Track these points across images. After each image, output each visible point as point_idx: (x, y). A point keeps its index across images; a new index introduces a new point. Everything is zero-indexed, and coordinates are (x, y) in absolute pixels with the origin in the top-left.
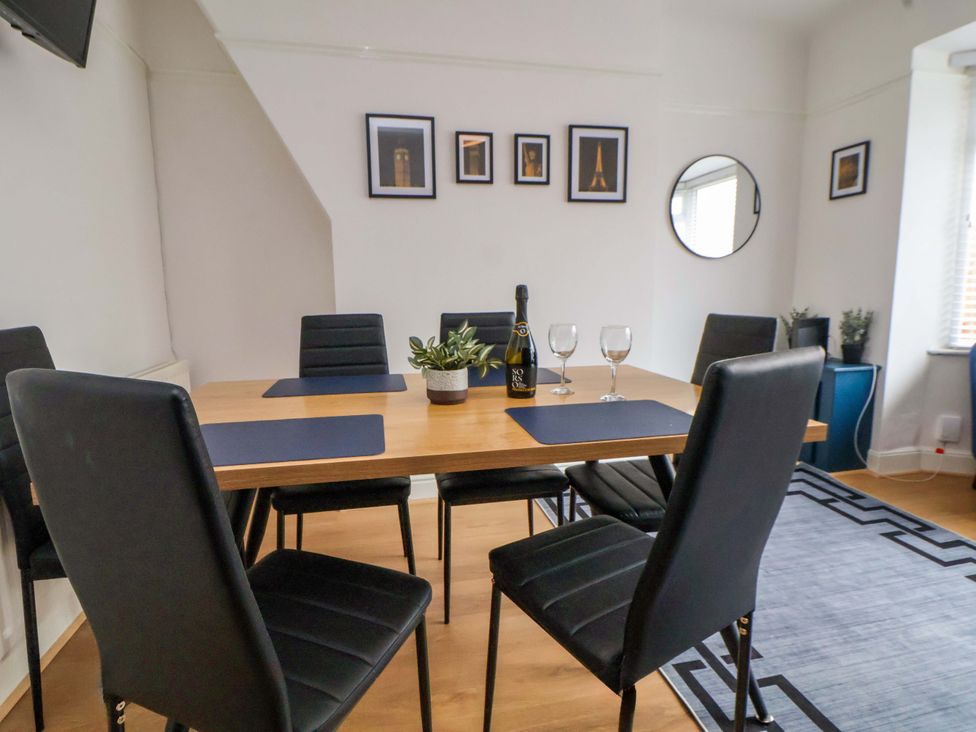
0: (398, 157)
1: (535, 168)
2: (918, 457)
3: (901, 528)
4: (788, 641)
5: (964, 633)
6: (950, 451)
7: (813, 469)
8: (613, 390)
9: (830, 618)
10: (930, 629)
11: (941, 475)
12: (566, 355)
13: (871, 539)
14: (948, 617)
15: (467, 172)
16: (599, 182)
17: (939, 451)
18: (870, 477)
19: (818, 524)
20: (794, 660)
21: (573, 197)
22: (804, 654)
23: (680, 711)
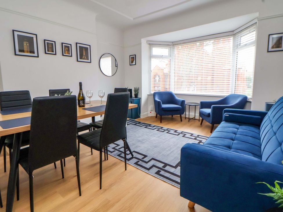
0: (25, 44)
1: (68, 52)
2: (148, 114)
3: (147, 126)
4: (134, 146)
5: (157, 138)
6: (152, 112)
7: (132, 119)
8: (101, 103)
9: (139, 141)
10: (153, 138)
11: (151, 117)
12: (90, 97)
13: (143, 129)
14: (155, 136)
15: (48, 51)
16: (84, 57)
17: (151, 112)
18: (141, 119)
19: (135, 128)
20: (135, 148)
21: (78, 60)
22: (137, 147)
23: (120, 161)
